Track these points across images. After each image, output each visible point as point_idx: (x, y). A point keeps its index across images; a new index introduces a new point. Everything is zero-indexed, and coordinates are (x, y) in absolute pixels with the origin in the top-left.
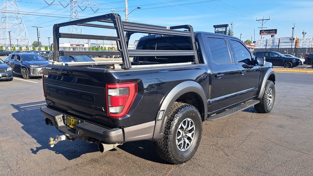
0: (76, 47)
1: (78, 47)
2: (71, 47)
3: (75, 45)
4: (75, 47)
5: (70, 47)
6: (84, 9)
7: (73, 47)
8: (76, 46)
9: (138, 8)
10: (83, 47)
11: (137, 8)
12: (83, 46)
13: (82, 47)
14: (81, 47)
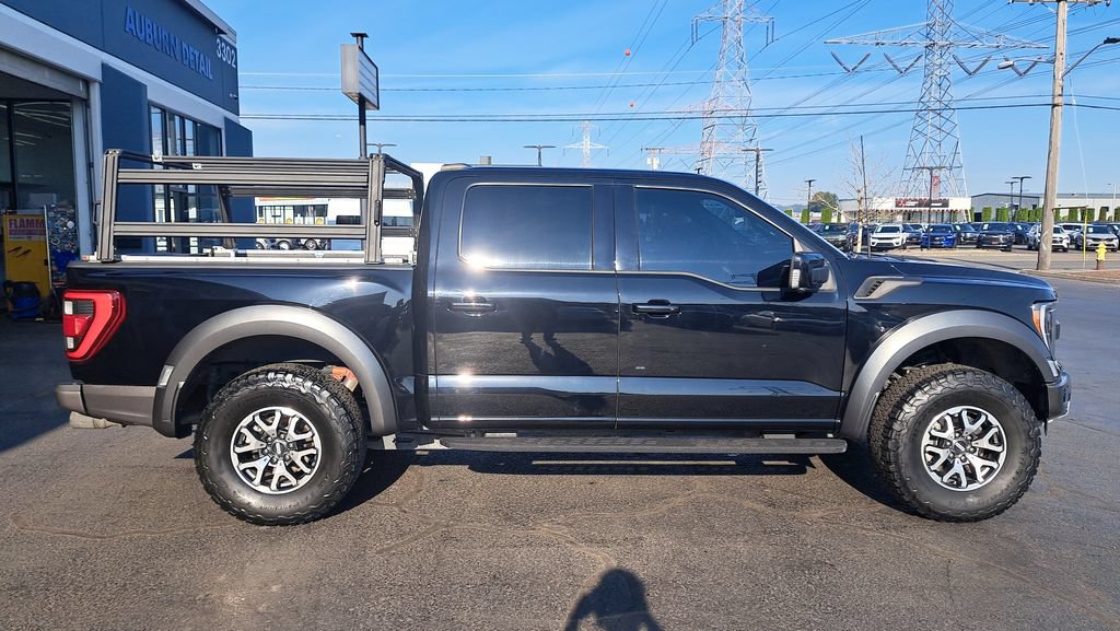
0: (917, 209)
1: (922, 209)
2: (899, 209)
3: (913, 204)
4: (913, 209)
5: (894, 209)
6: (978, 69)
7: (904, 209)
8: (915, 206)
9: (1109, 41)
10: (945, 209)
11: (1105, 42)
12: (945, 203)
13: (941, 209)
14: (936, 209)
